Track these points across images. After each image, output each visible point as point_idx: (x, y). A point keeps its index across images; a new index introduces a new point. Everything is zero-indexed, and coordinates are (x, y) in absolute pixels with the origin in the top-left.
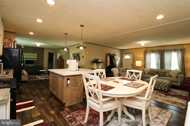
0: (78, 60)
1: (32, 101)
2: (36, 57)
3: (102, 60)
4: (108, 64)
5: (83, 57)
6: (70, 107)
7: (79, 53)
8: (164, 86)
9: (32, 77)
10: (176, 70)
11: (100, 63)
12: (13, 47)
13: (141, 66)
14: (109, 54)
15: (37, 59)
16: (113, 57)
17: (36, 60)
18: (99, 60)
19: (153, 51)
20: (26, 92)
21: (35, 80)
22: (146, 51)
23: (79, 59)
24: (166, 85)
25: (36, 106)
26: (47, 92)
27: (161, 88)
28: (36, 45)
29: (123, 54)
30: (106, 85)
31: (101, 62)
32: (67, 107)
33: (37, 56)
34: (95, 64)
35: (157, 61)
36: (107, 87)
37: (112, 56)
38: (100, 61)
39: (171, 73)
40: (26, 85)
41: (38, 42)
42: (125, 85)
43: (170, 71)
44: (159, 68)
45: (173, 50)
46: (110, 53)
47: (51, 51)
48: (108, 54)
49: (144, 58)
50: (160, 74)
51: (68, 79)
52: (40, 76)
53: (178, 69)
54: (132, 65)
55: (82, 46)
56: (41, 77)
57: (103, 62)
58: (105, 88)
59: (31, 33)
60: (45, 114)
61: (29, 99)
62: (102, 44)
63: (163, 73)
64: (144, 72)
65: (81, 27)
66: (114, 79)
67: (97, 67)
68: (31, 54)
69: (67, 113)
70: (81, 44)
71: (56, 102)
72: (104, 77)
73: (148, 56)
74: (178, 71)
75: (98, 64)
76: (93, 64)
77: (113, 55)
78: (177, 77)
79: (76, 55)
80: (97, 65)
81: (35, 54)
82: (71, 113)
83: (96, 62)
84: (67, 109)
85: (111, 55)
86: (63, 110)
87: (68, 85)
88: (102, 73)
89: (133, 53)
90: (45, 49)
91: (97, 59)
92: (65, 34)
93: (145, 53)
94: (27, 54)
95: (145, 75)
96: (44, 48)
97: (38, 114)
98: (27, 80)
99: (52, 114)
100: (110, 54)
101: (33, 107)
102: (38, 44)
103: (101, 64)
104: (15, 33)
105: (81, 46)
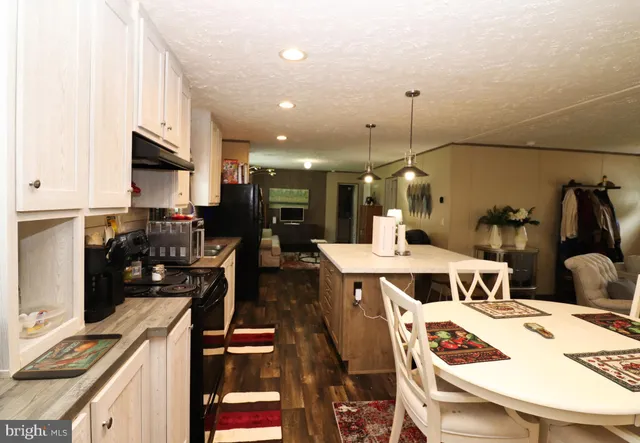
0: (425, 209)
1: (272, 331)
2: (306, 201)
3: (530, 212)
4: (570, 230)
5: (442, 200)
6: (362, 380)
7: (429, 185)
9: (292, 258)
11: (518, 224)
12: (240, 182)
14: (572, 183)
15: (309, 204)
16: (596, 199)
17: (306, 207)
18: (515, 212)
20: (268, 300)
21: (298, 267)
23: (429, 209)
25: (279, 348)
26: (315, 313)
28: (303, 164)
30: (475, 338)
31: (526, 221)
32: (353, 377)
33: (308, 194)
34: (495, 227)
36: (470, 347)
37: (596, 192)
38: (522, 215)
40: (273, 280)
41: (304, 157)
42: (576, 357)
46: (577, 181)
47: (346, 180)
48: (567, 182)
51: (358, 285)
52: (312, 256)
55: (413, 168)
56: (313, 260)
57: (535, 223)
58: (461, 347)
59: (282, 138)
60: (289, 378)
61: (267, 323)
62: (531, 144)
65: (410, 99)
66: (543, 314)
67: (504, 239)
68: (295, 191)
69: (345, 396)
70: (410, 162)
71: (327, 348)
72: (499, 295)
75: (512, 228)
76: (484, 228)
77: (600, 185)
79: (419, 193)
80: (503, 232)
81: (304, 191)
82: (358, 403)
83: (500, 218)
84: (350, 383)
85: (584, 189)
86: (337, 382)
87: (355, 304)
88: (490, 278)
90: (328, 174)
91: (508, 209)
92: (368, 126)
94: (284, 190)
96: (326, 172)
97: (274, 371)
98: (277, 265)
99: (306, 384)
100: (580, 185)
101: (269, 349)
102: (308, 163)
103: (524, 229)
104: (248, 142)
105: (407, 169)
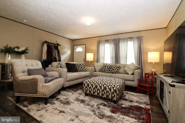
3: (26, 49)
8: (112, 91)
10: (133, 63)
13: (92, 60)
14: (46, 42)
18: (19, 48)
19: (107, 41)
22: (100, 41)
24: (115, 88)
27: (107, 94)
29: (74, 46)
35: (111, 54)
37: (54, 46)
39: (126, 68)
43: (125, 66)
44: (114, 63)
45: (129, 39)
49: (97, 50)
50: (113, 70)
53: (134, 63)
54: (84, 60)
63: (116, 68)
64: (95, 68)
73: (102, 47)
74: (135, 65)
77: (55, 44)
78: (133, 74)
85: (50, 44)
89: (85, 44)
93: (99, 43)
95: (95, 72)
100: (48, 42)
